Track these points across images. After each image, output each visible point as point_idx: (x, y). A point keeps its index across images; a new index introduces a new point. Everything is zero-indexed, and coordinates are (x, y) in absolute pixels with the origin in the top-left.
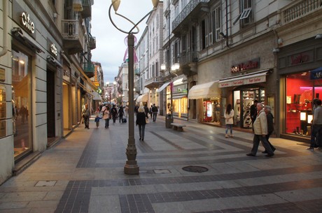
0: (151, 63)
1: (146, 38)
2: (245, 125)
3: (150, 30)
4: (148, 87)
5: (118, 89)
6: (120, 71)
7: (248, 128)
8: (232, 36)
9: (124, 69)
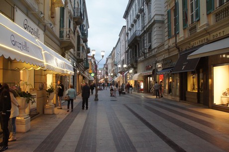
0: (121, 59)
1: (119, 43)
2: (151, 92)
3: (121, 40)
4: (120, 72)
5: (106, 72)
6: (107, 61)
7: (152, 93)
8: (146, 53)
9: (109, 60)
